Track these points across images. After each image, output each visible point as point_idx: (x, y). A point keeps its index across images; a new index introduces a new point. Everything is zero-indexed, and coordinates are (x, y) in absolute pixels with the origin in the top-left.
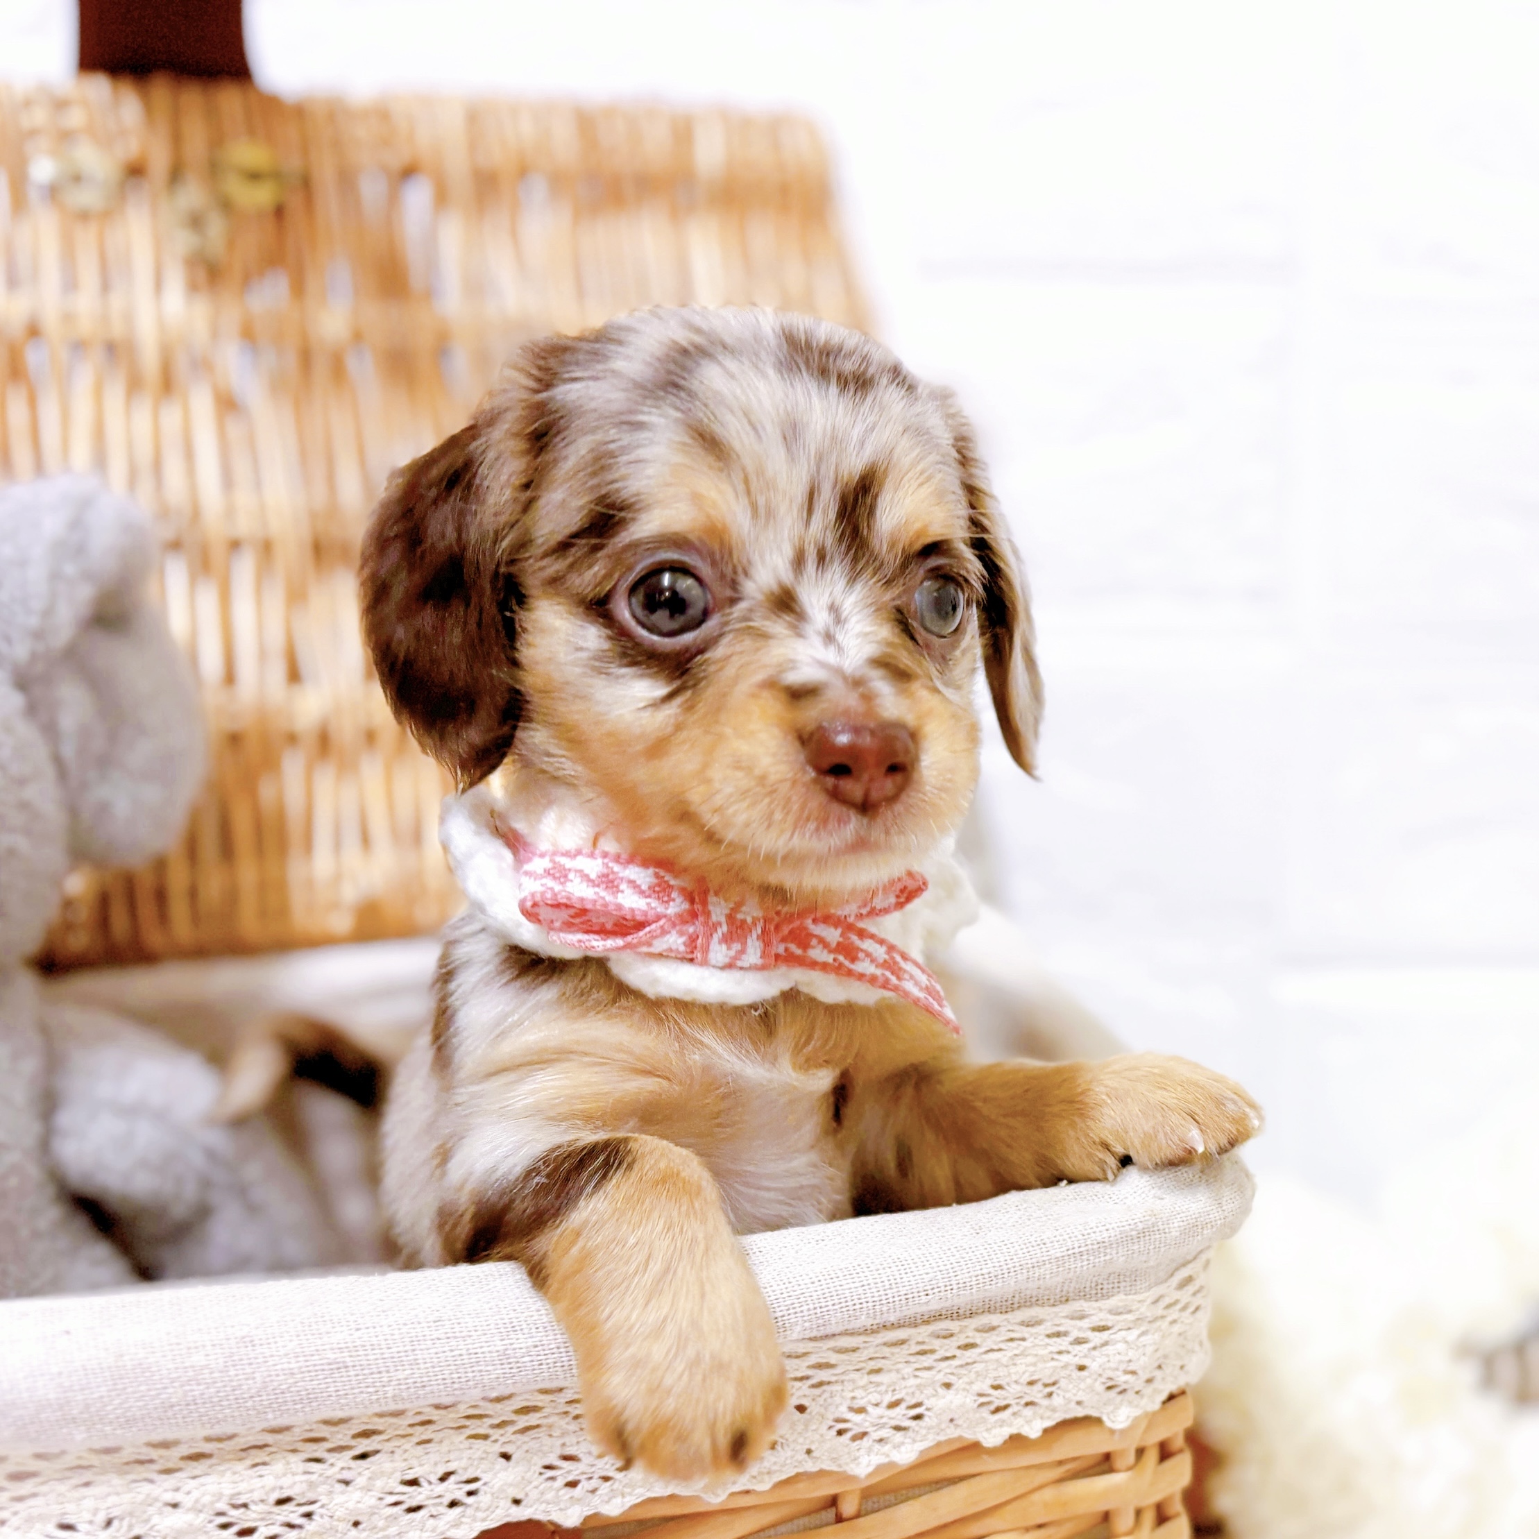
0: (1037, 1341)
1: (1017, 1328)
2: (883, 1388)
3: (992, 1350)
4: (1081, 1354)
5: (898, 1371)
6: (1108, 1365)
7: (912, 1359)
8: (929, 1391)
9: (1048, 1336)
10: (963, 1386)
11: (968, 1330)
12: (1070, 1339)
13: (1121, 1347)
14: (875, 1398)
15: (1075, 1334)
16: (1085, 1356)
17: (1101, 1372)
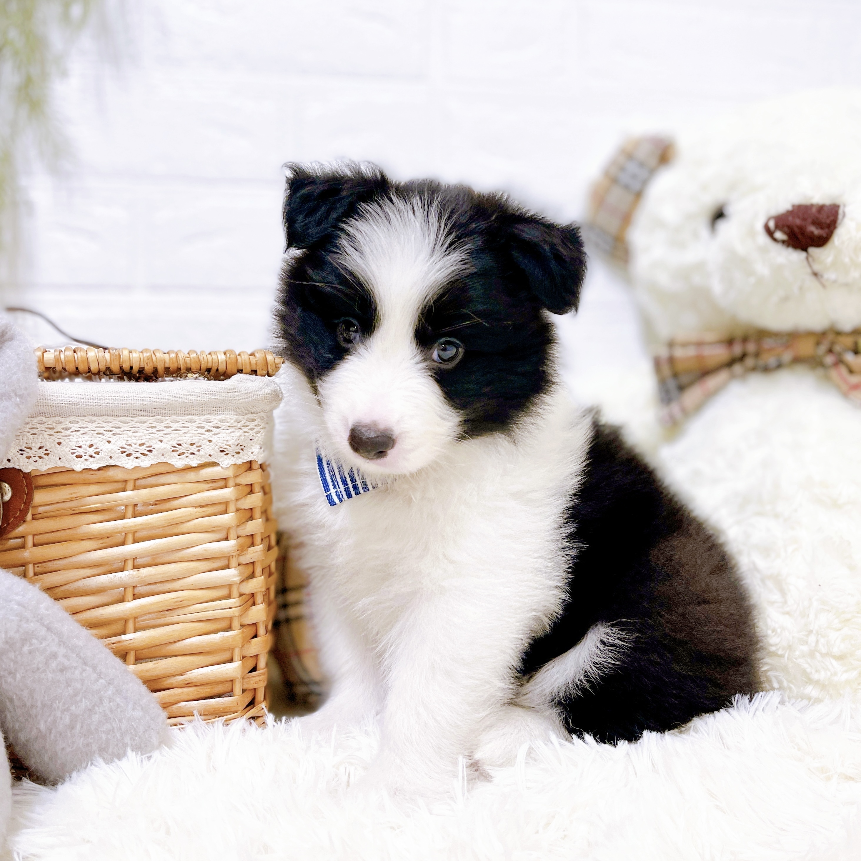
0: (193, 428)
1: (185, 423)
2: (137, 438)
3: (177, 430)
4: (209, 436)
5: (143, 432)
6: (219, 441)
7: (148, 429)
8: (154, 442)
9: (198, 427)
10: (166, 442)
11: (167, 421)
12: (205, 429)
13: (224, 435)
14: (135, 441)
15: (207, 428)
16: (211, 437)
17: (217, 443)
